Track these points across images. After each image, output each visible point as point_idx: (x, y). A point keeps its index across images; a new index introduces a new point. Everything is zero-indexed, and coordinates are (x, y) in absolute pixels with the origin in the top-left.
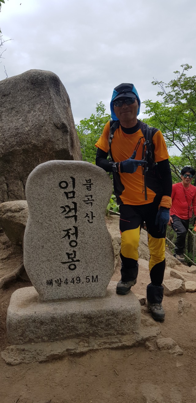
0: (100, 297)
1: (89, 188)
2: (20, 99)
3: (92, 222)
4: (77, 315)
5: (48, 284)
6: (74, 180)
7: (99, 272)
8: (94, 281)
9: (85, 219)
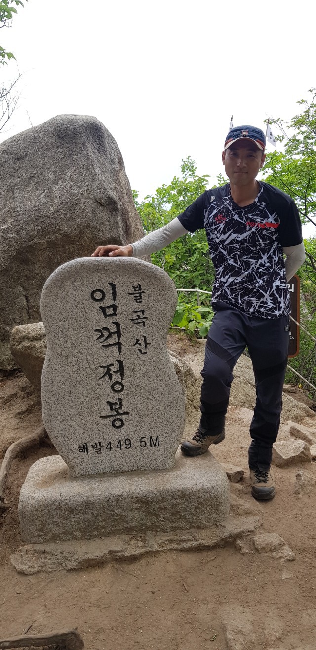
0: (164, 470)
1: (138, 299)
2: (41, 162)
3: (146, 352)
4: (125, 498)
5: (81, 451)
6: (113, 286)
7: (161, 430)
8: (152, 445)
9: (134, 347)
